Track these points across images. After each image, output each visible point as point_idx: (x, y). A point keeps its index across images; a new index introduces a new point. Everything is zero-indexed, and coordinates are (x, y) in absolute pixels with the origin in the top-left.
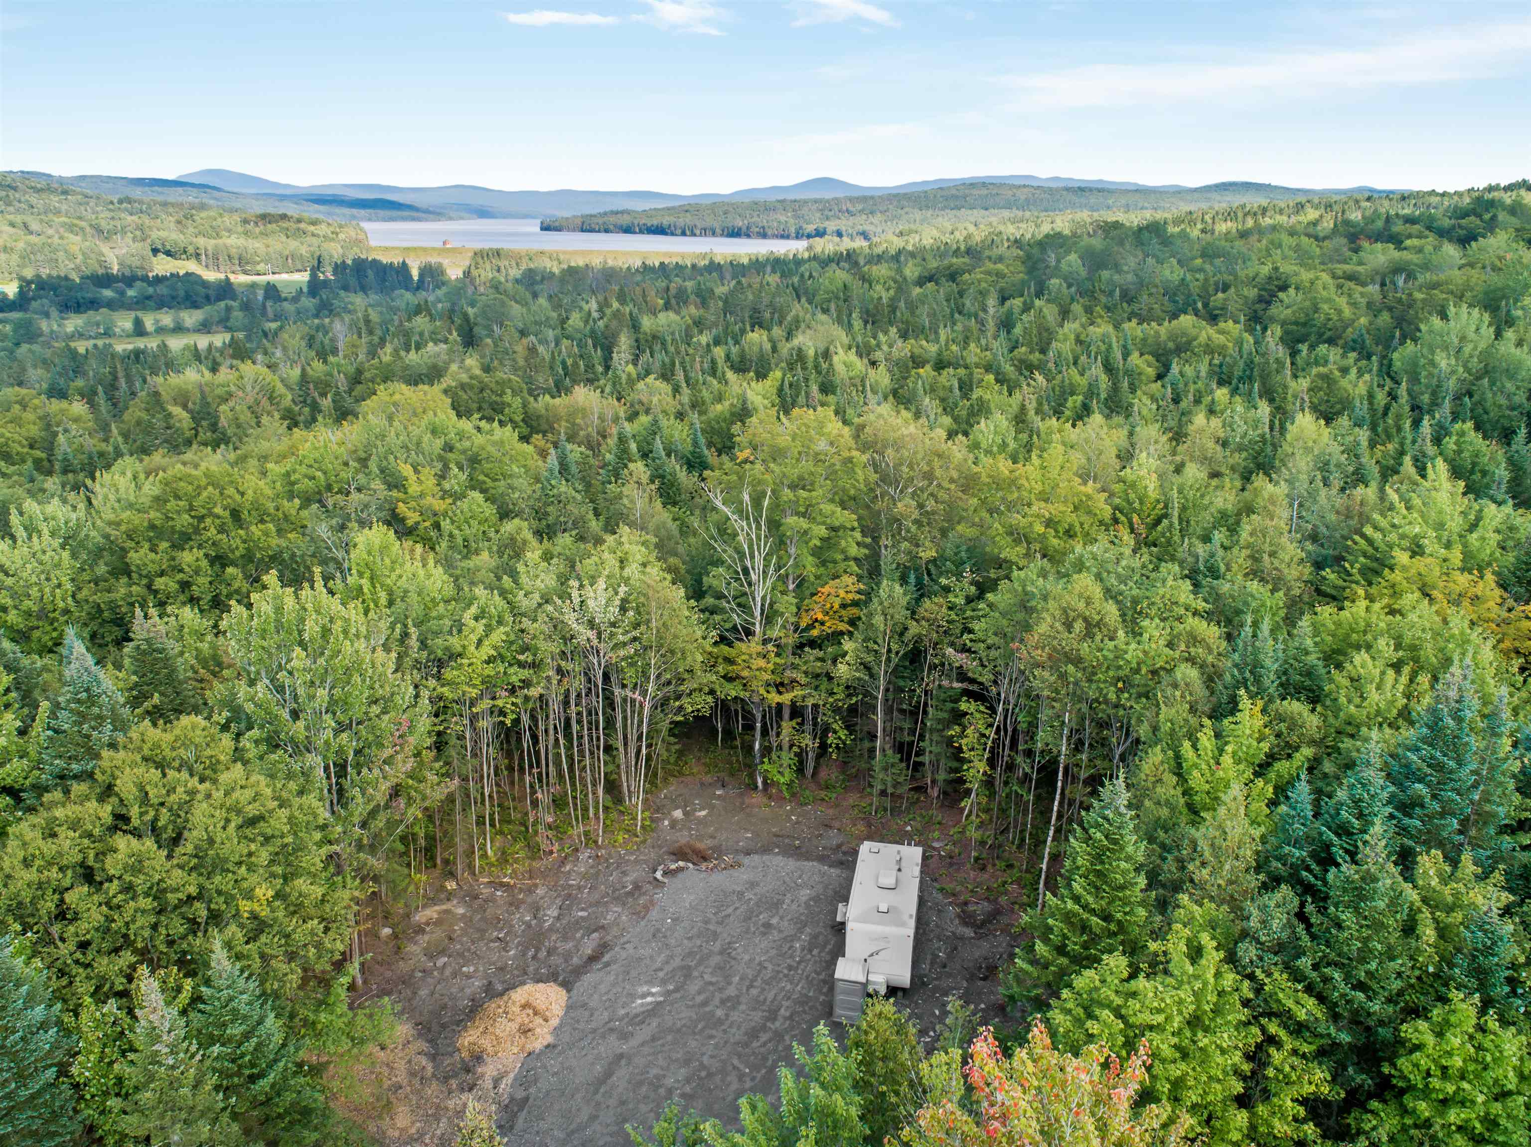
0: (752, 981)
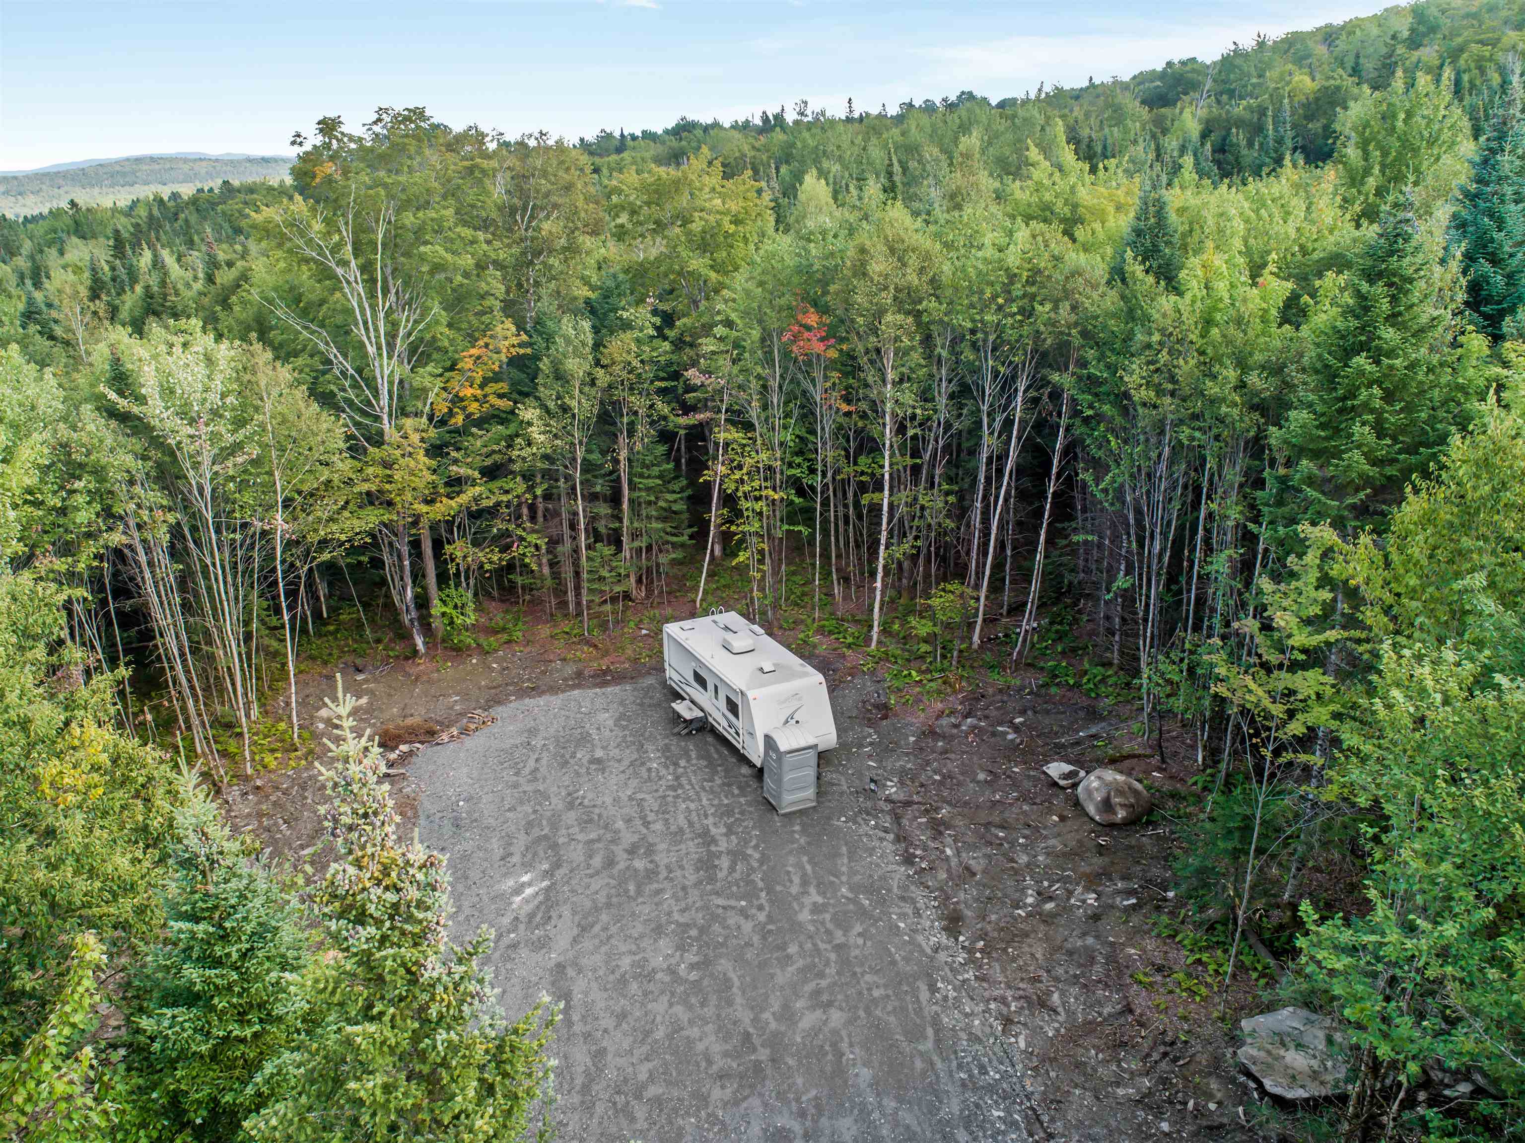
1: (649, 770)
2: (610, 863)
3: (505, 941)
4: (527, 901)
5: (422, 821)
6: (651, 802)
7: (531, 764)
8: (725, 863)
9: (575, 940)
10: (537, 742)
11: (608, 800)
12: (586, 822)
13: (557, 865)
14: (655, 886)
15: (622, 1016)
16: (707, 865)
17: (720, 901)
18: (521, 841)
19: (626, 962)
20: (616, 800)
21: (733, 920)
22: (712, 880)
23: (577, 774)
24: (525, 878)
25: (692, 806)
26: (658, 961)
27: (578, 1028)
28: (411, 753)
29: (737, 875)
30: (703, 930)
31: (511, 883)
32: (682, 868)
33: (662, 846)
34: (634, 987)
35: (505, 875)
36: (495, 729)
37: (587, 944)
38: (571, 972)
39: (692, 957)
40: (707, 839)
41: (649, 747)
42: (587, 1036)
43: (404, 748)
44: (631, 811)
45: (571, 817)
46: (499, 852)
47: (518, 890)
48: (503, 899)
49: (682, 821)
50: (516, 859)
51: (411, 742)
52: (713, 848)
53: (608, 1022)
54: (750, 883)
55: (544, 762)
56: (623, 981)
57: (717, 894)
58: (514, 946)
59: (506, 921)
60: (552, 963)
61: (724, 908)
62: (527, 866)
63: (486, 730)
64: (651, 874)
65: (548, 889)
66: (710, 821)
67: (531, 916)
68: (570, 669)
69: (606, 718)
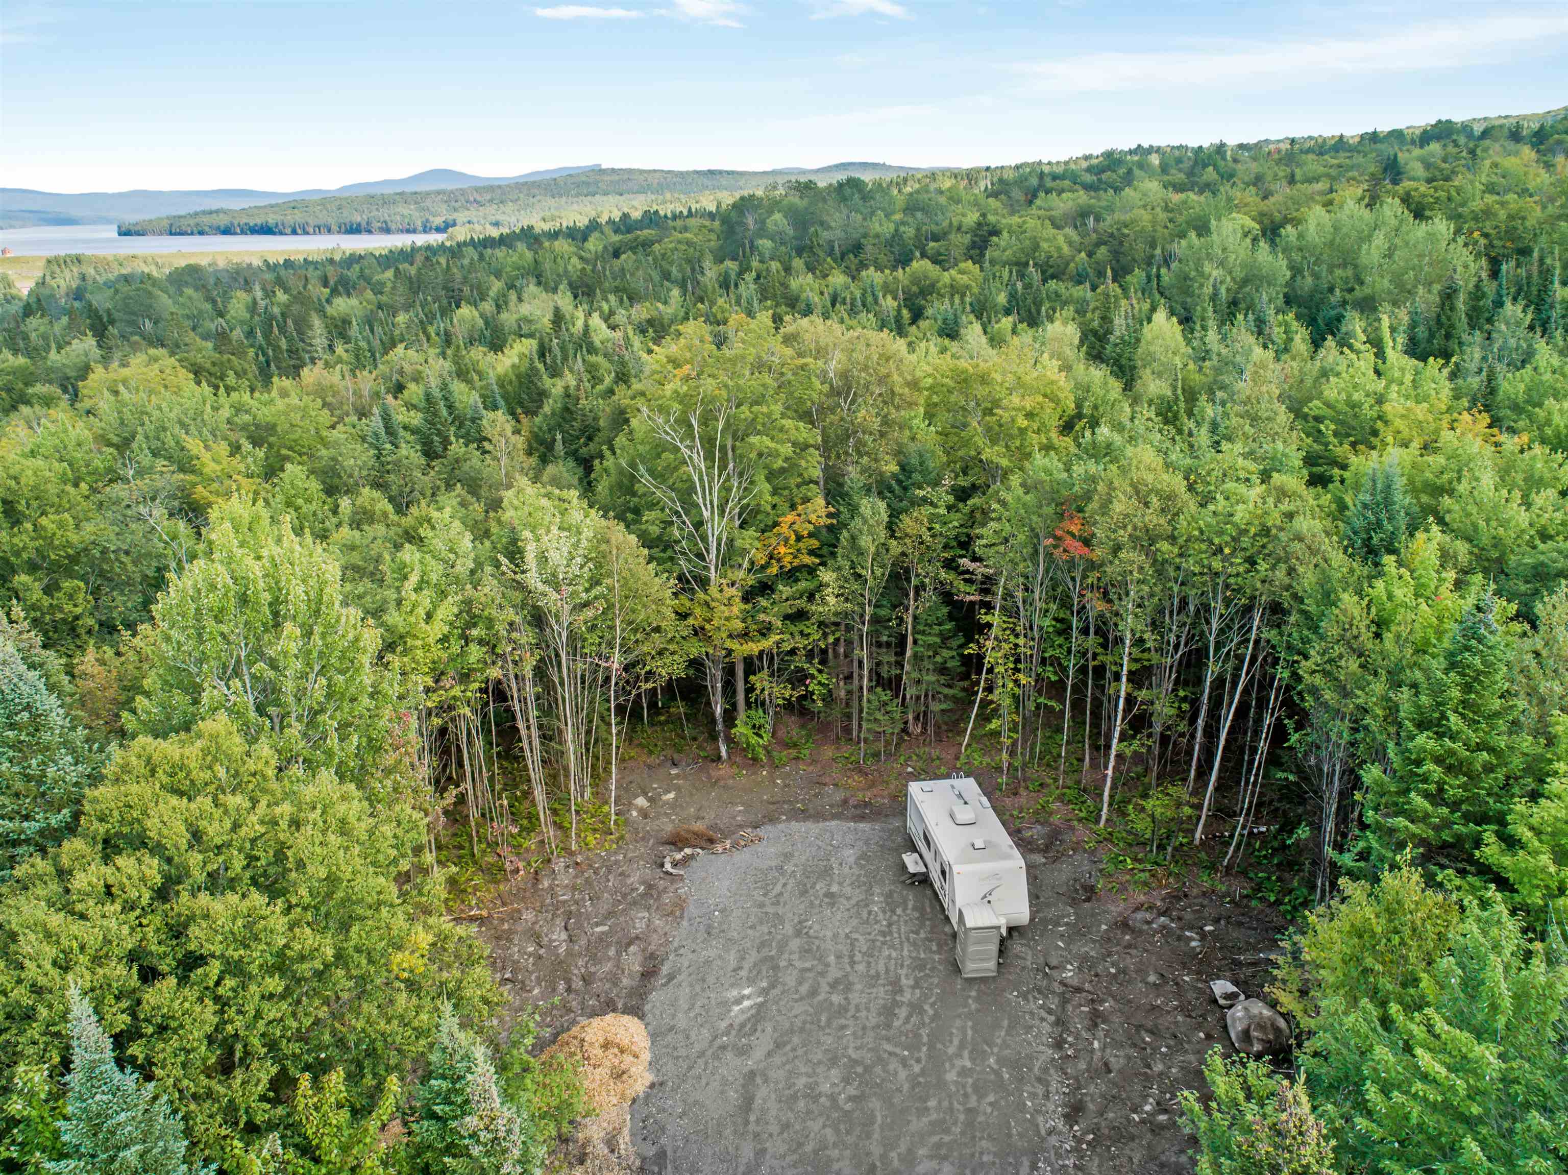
0: (851, 957)
1: (870, 913)
2: (813, 992)
3: (718, 1042)
4: (742, 1011)
5: (685, 923)
6: (862, 944)
7: (778, 888)
8: (903, 1012)
9: (769, 1054)
10: (789, 868)
11: (829, 934)
12: (805, 952)
13: (773, 986)
14: (843, 1021)
15: (786, 1126)
16: (888, 1012)
17: (888, 1047)
18: (753, 957)
19: (801, 1082)
20: (835, 936)
21: (893, 1065)
22: (888, 1026)
23: (811, 903)
24: (747, 992)
25: (894, 954)
26: (826, 1087)
27: (752, 1127)
28: (692, 857)
29: (909, 1027)
30: (868, 1069)
31: (735, 993)
32: (868, 1009)
33: (858, 987)
34: (801, 1104)
35: (732, 985)
36: (759, 848)
37: (778, 1059)
38: (759, 1080)
39: (852, 1091)
40: (896, 988)
41: (877, 890)
42: (756, 1135)
43: (688, 851)
44: (844, 949)
45: (795, 944)
46: (733, 964)
47: (738, 1001)
48: (725, 1005)
49: (881, 968)
50: (743, 973)
51: (694, 846)
52: (898, 998)
53: (774, 1128)
54: (917, 1036)
55: (789, 887)
56: (794, 1097)
57: (888, 1039)
58: (723, 1048)
59: (723, 1025)
60: (746, 1070)
61: (890, 1054)
62: (751, 981)
63: (753, 848)
64: (842, 1010)
65: (760, 1005)
66: (903, 972)
67: (742, 1026)
68: (839, 796)
69: (850, 855)
